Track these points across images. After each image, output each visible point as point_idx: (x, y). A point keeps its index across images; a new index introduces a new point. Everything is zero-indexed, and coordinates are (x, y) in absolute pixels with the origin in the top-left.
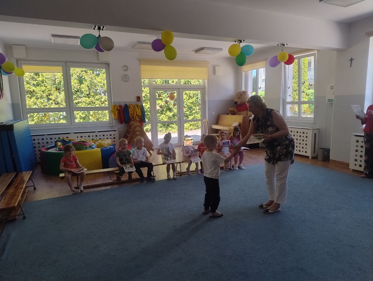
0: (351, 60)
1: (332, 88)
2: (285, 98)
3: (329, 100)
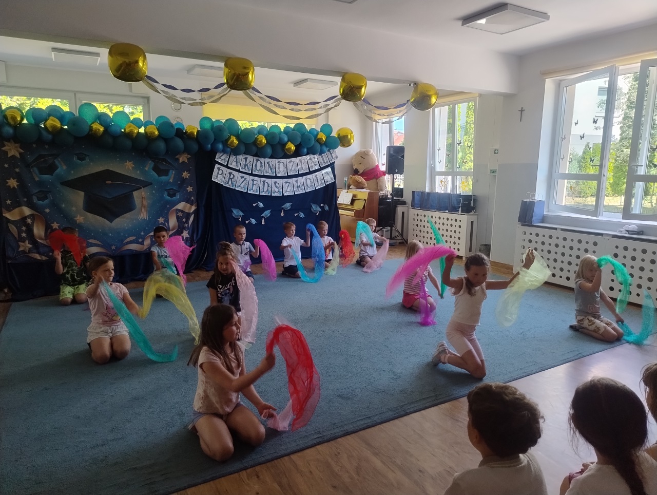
0: (522, 111)
1: (496, 152)
2: (434, 166)
3: (491, 170)
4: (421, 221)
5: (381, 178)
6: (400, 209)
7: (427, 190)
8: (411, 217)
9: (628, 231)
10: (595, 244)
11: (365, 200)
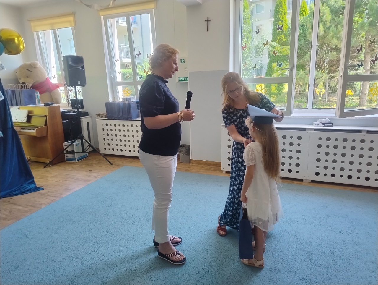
0: (208, 20)
1: (183, 61)
2: (114, 76)
3: (179, 78)
4: (111, 130)
5: (55, 91)
6: (84, 121)
7: (111, 100)
8: (99, 127)
9: (324, 124)
10: (299, 138)
11: (46, 116)
